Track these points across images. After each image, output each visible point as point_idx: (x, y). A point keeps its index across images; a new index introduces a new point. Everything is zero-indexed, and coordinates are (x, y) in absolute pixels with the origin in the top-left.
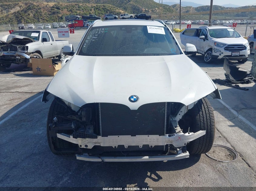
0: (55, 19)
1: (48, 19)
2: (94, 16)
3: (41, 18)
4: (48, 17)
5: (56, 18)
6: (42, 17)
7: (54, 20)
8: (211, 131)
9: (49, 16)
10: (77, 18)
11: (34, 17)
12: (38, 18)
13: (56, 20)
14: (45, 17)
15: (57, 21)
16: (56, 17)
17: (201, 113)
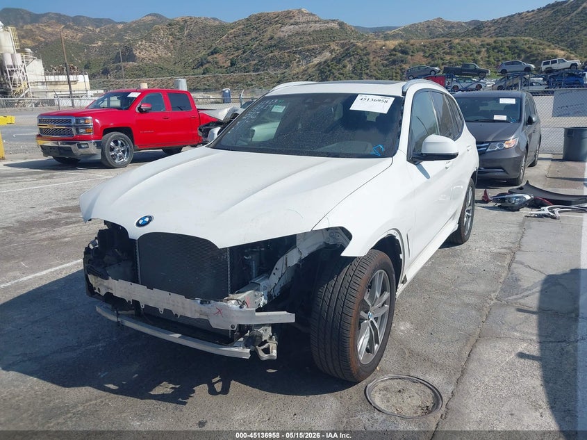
0: (394, 74)
1: (379, 76)
2: (472, 67)
3: (367, 74)
4: (380, 70)
5: (396, 73)
6: (368, 71)
7: (393, 76)
8: (340, 324)
9: (383, 69)
10: (433, 73)
11: (353, 72)
12: (362, 73)
13: (396, 77)
14: (374, 70)
15: (399, 77)
16: (398, 70)
17: (332, 282)
